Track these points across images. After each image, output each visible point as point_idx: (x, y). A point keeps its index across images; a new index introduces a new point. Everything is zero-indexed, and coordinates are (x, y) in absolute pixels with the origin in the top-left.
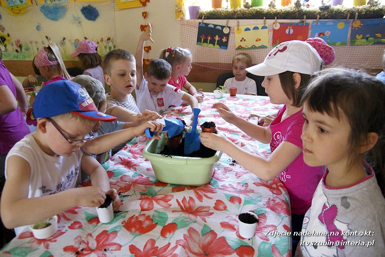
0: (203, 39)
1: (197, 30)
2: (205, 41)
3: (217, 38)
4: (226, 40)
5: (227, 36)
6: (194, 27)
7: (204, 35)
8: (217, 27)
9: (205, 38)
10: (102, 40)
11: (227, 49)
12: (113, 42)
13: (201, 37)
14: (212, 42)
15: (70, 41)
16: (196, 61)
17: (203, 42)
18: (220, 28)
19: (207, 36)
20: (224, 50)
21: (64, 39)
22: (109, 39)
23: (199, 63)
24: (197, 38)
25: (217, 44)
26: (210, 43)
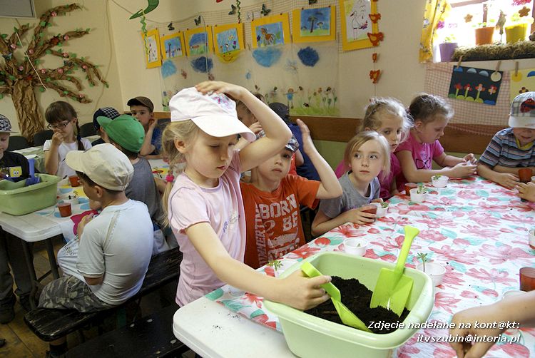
0: (458, 90)
1: (451, 77)
2: (462, 93)
3: (480, 88)
4: (494, 92)
5: (497, 85)
6: (447, 72)
7: (459, 84)
8: (482, 72)
9: (461, 88)
10: (320, 90)
11: (495, 105)
12: (334, 94)
13: (455, 86)
14: (473, 94)
15: (282, 91)
17: (458, 95)
18: (486, 73)
19: (465, 86)
20: (491, 107)
21: (276, 88)
22: (329, 89)
23: (451, 125)
24: (449, 88)
25: (480, 97)
26: (468, 96)
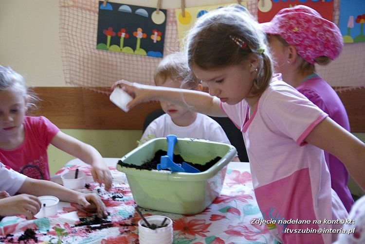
0: (109, 38)
1: (97, 19)
2: (115, 41)
3: (139, 34)
4: (159, 39)
5: (162, 29)
6: (90, 11)
7: (111, 29)
8: (139, 11)
9: (114, 34)
13: (105, 32)
14: (131, 43)
16: (98, 85)
17: (111, 44)
18: (145, 12)
19: (118, 31)
20: (156, 60)
23: (101, 88)
24: (96, 35)
25: (141, 47)
26: (124, 46)
